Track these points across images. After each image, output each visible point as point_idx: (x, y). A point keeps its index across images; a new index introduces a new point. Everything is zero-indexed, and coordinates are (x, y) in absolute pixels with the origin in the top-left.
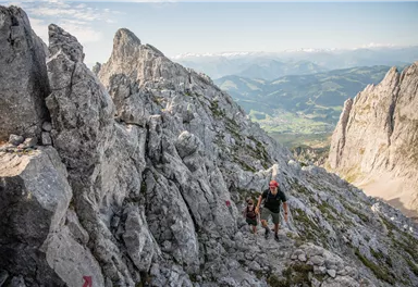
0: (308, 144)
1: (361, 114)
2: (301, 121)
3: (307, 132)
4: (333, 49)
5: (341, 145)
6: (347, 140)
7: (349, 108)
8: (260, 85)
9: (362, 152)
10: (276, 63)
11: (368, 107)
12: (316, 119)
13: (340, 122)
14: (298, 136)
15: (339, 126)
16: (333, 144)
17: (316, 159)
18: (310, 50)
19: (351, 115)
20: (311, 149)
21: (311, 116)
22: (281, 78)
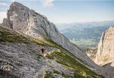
0: (90, 48)
1: (108, 37)
2: (88, 41)
3: (90, 44)
4: (97, 21)
5: (102, 48)
6: (104, 46)
7: (104, 35)
8: (76, 31)
9: (110, 50)
10: (80, 25)
11: (111, 34)
12: (93, 41)
13: (101, 39)
14: (87, 46)
15: (101, 41)
16: (98, 47)
17: (93, 53)
18: (90, 21)
19: (105, 37)
20: (91, 50)
21: (91, 40)
22: (82, 29)
